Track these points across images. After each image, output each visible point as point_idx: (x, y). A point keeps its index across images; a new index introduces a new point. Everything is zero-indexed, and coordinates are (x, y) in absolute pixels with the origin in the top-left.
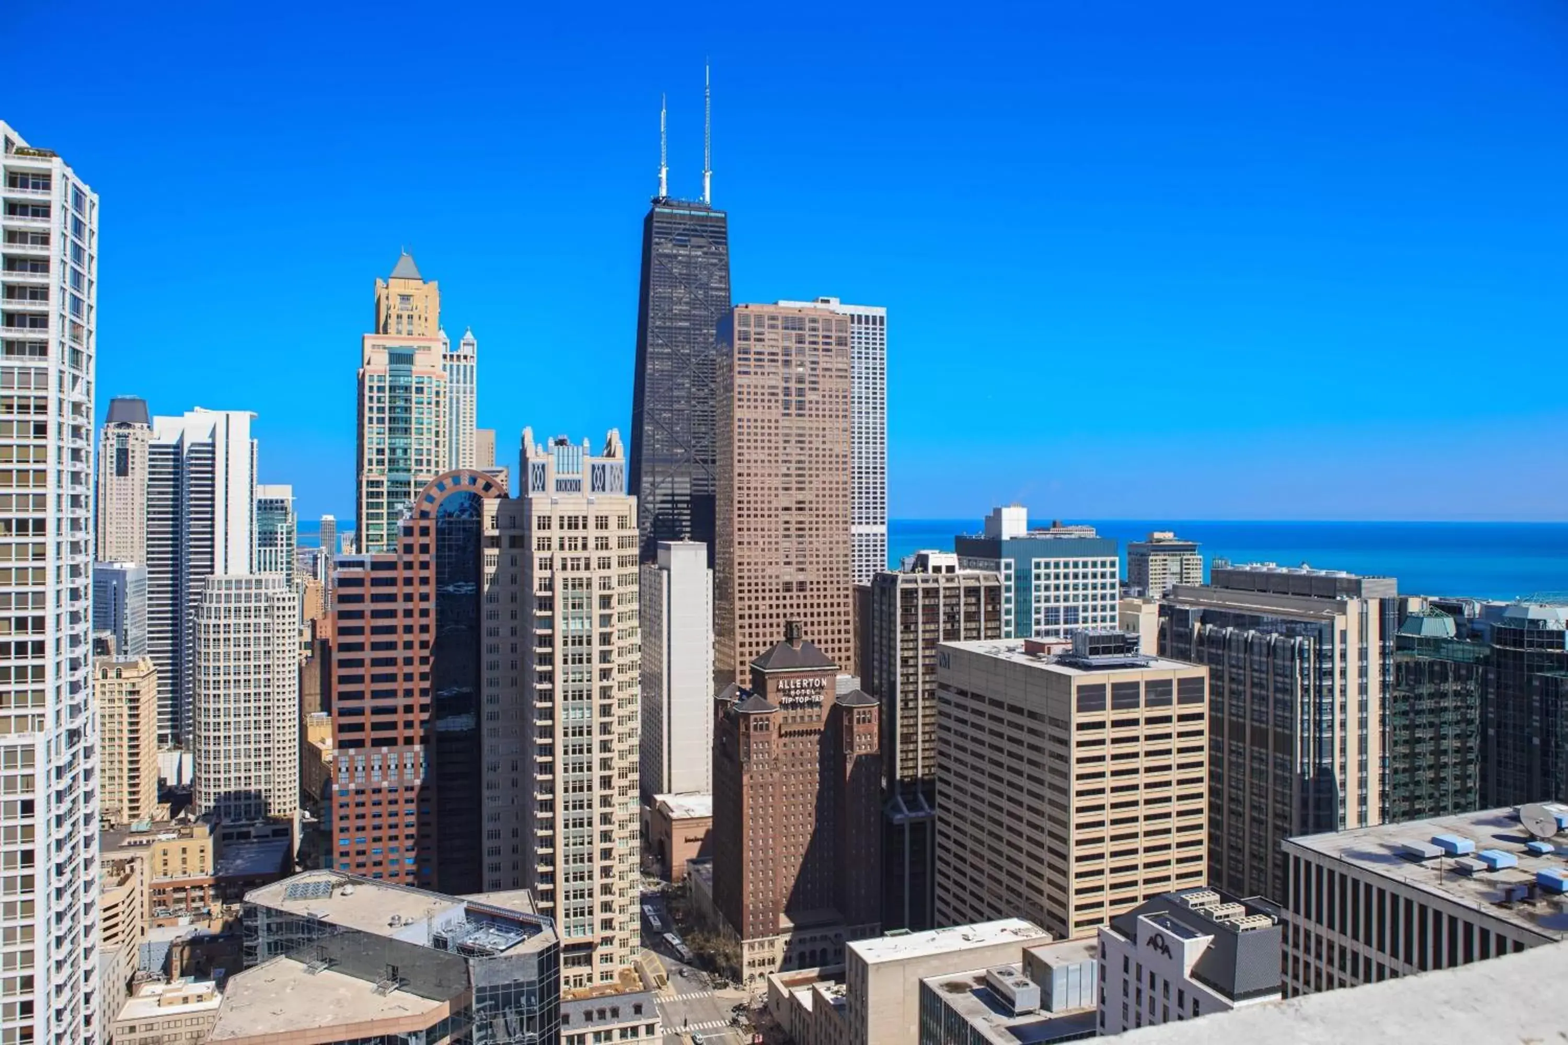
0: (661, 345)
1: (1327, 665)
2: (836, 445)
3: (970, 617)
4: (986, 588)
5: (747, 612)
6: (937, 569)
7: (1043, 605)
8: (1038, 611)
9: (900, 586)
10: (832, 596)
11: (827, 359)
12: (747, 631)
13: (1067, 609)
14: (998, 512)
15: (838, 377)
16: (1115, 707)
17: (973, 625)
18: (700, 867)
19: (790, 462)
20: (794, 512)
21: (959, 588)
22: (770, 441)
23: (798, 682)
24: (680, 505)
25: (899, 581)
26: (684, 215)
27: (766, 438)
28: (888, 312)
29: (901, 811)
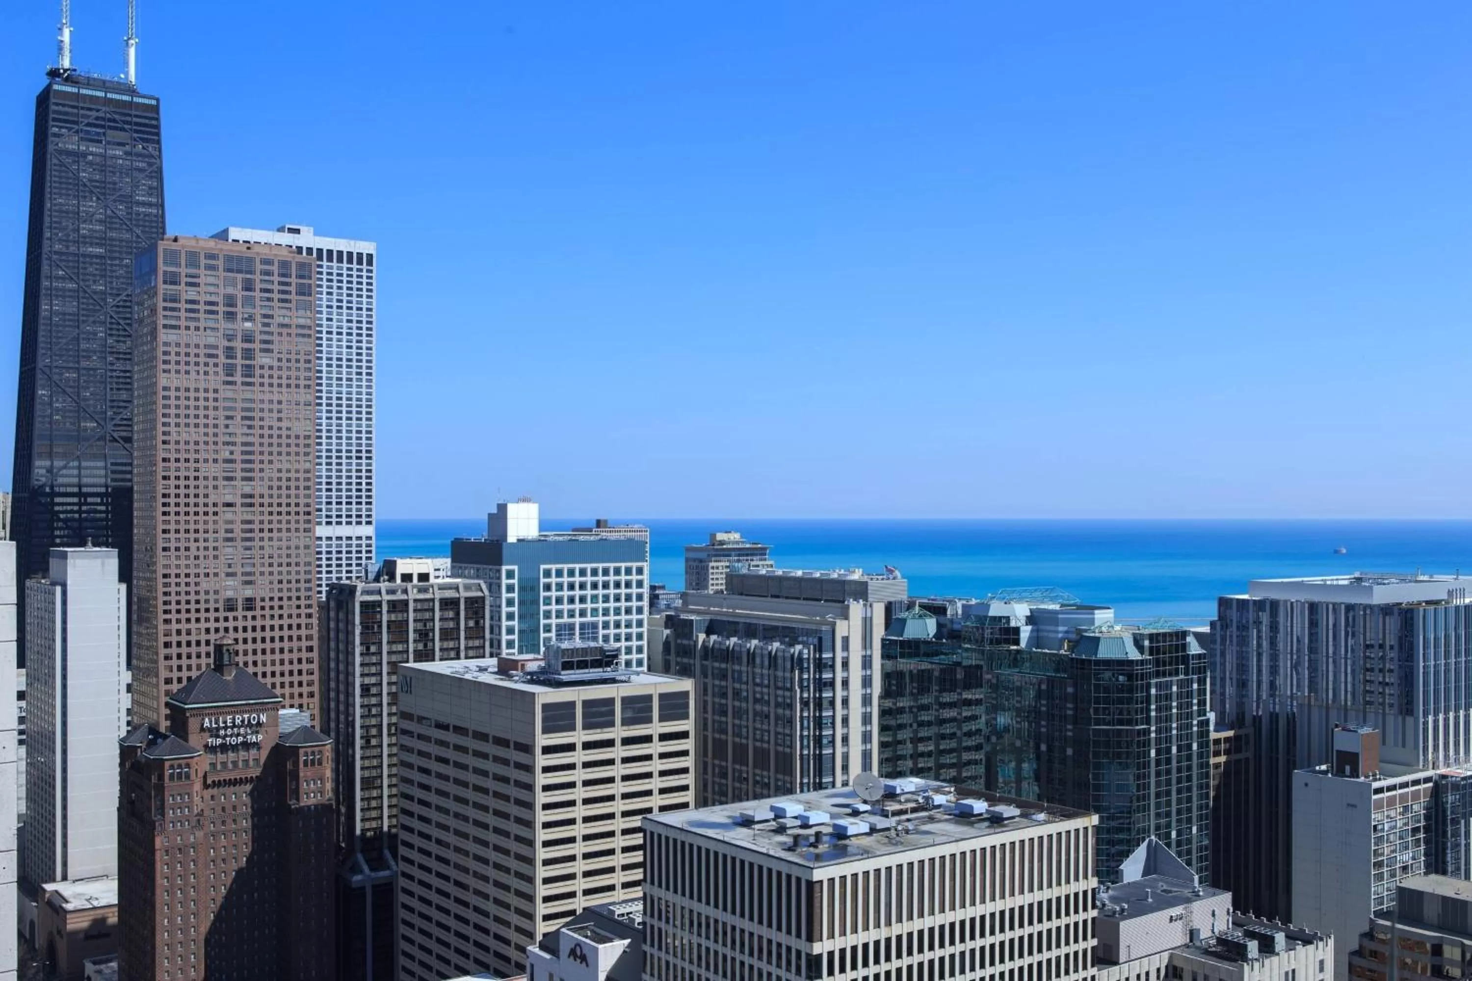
0: (63, 278)
1: (827, 675)
2: (296, 423)
3: (446, 635)
4: (466, 599)
5: (174, 639)
6: (407, 578)
7: (554, 621)
8: (548, 629)
9: (359, 598)
10: (290, 616)
11: (284, 312)
12: (175, 662)
13: (583, 626)
14: (502, 509)
15: (297, 335)
16: (586, 727)
17: (451, 644)
18: (103, 967)
19: (234, 444)
20: (238, 509)
21: (433, 600)
22: (206, 417)
23: (229, 718)
24: (89, 500)
25: (358, 593)
26: (98, 97)
27: (202, 413)
28: (378, 249)
29: (361, 872)
